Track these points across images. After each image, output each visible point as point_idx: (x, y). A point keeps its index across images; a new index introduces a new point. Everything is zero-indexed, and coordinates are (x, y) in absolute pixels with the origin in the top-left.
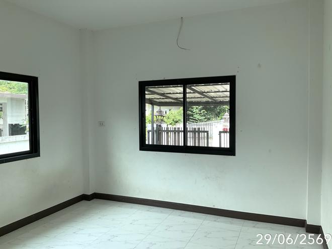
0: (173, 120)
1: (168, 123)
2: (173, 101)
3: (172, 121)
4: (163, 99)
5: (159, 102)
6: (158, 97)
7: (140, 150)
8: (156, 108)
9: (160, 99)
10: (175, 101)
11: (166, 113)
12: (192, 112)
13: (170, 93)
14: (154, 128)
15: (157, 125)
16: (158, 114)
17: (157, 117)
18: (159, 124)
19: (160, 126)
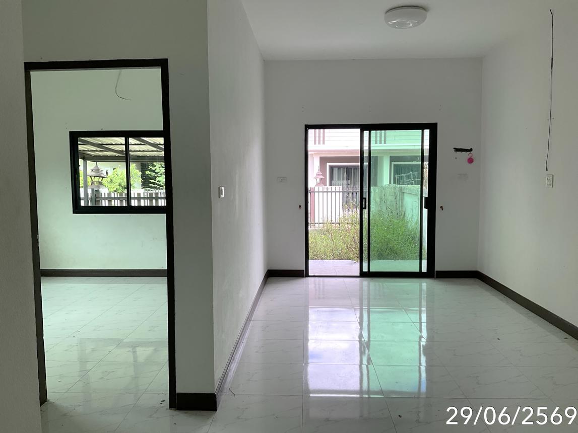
0: (120, 185)
1: (112, 190)
2: (117, 154)
3: (118, 187)
4: (100, 151)
5: (95, 156)
6: (94, 148)
7: (74, 213)
8: (91, 165)
9: (97, 151)
10: (120, 155)
11: (107, 173)
12: (154, 171)
13: (112, 144)
14: (87, 194)
15: (93, 190)
16: (93, 174)
17: (93, 177)
18: (96, 189)
19: (97, 191)
